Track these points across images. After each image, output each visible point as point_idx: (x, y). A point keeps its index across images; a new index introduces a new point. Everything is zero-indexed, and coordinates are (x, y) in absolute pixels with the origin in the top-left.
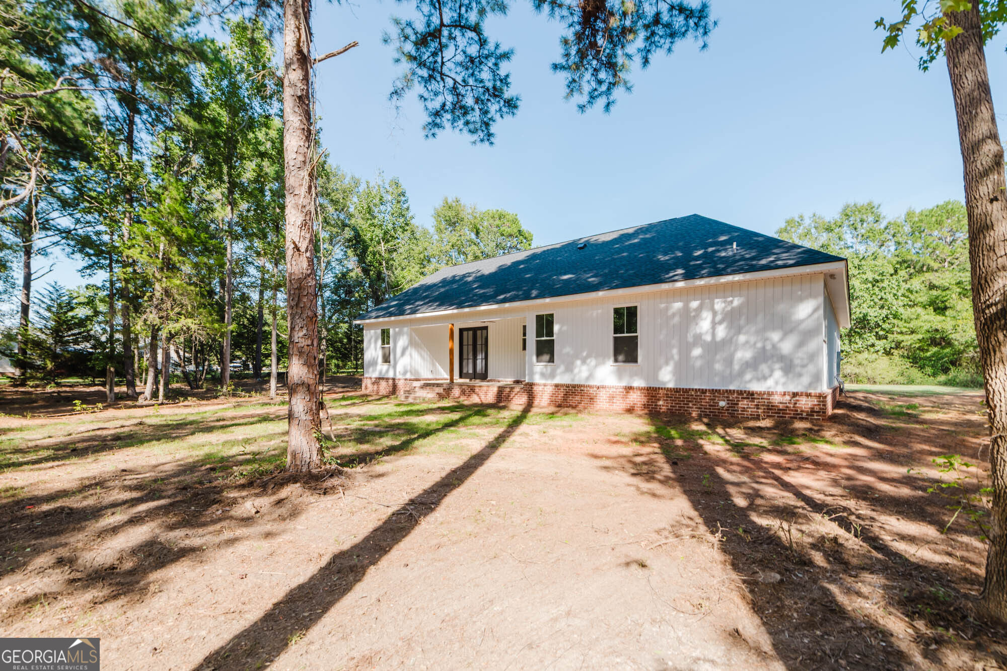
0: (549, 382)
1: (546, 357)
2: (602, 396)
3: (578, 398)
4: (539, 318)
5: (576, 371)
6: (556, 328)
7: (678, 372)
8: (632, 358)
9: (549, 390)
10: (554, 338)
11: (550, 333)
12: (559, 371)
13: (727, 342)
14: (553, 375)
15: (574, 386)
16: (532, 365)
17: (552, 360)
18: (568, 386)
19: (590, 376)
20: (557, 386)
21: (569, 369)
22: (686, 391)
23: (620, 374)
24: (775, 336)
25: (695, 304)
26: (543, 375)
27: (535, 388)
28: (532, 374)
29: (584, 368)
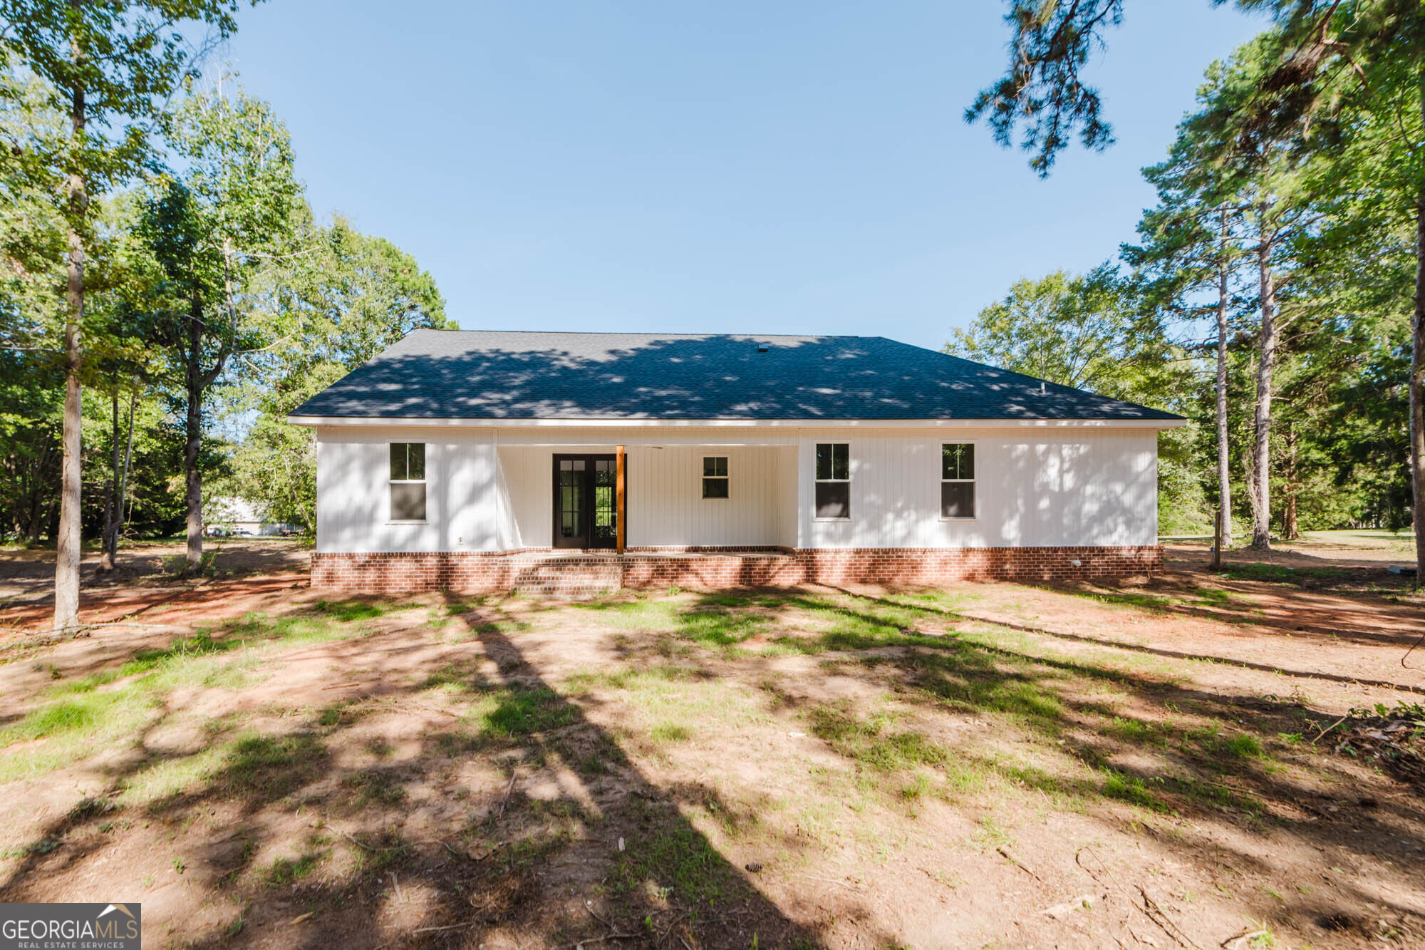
0: (842, 546)
1: (836, 508)
2: (931, 562)
3: (893, 568)
4: (823, 450)
5: (887, 528)
6: (853, 465)
7: (1024, 527)
8: (966, 510)
9: (845, 559)
10: (851, 479)
11: (843, 473)
12: (858, 529)
13: (1075, 492)
14: (847, 536)
15: (886, 552)
16: (808, 523)
17: (845, 513)
18: (876, 552)
19: (909, 535)
20: (858, 552)
21: (875, 525)
22: (1037, 550)
23: (952, 533)
24: (1118, 488)
25: (1041, 448)
26: (829, 536)
27: (818, 557)
28: (809, 535)
29: (900, 524)
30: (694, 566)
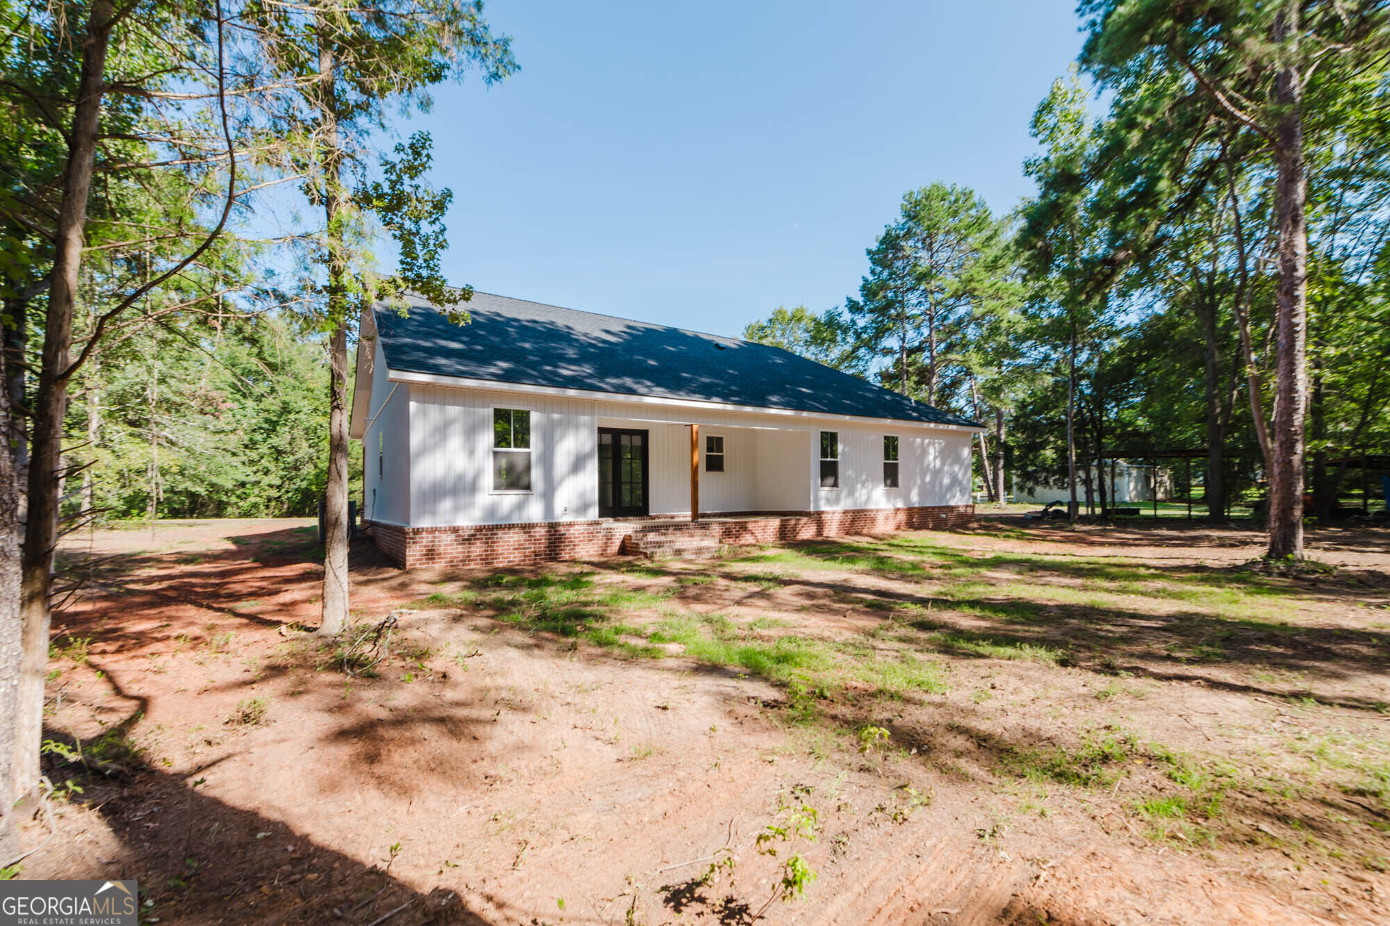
0: (835, 508)
1: (830, 480)
2: (880, 517)
3: (862, 523)
4: (823, 436)
5: (857, 494)
6: (840, 448)
7: (922, 494)
8: (894, 484)
9: (837, 517)
10: (839, 458)
11: (834, 455)
12: (843, 495)
13: (941, 470)
14: (837, 500)
15: (859, 511)
16: (817, 491)
17: (835, 485)
18: (854, 512)
19: (869, 499)
20: (845, 512)
21: (851, 493)
22: (927, 508)
23: (888, 496)
24: (956, 468)
25: (927, 441)
26: (828, 501)
27: (824, 516)
28: (817, 500)
29: (864, 492)
30: (750, 526)
